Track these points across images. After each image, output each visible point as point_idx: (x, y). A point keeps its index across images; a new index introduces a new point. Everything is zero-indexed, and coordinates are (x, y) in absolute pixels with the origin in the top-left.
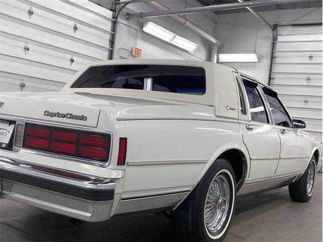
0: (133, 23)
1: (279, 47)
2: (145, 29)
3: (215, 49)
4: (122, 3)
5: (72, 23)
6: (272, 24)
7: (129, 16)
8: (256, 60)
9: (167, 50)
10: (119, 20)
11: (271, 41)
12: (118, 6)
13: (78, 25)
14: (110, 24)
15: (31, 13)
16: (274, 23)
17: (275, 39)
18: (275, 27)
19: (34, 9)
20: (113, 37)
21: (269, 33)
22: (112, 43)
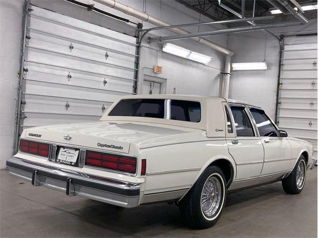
0: (154, 46)
1: (286, 55)
2: (164, 50)
3: (228, 59)
4: (144, 30)
5: (104, 52)
6: (278, 35)
7: (150, 40)
8: (266, 68)
9: (185, 64)
10: (142, 44)
11: (278, 50)
12: (140, 32)
13: (109, 53)
14: (134, 48)
15: (71, 47)
16: (280, 34)
17: (282, 48)
18: (282, 38)
19: (74, 45)
20: (137, 59)
21: (276, 43)
22: (137, 64)
